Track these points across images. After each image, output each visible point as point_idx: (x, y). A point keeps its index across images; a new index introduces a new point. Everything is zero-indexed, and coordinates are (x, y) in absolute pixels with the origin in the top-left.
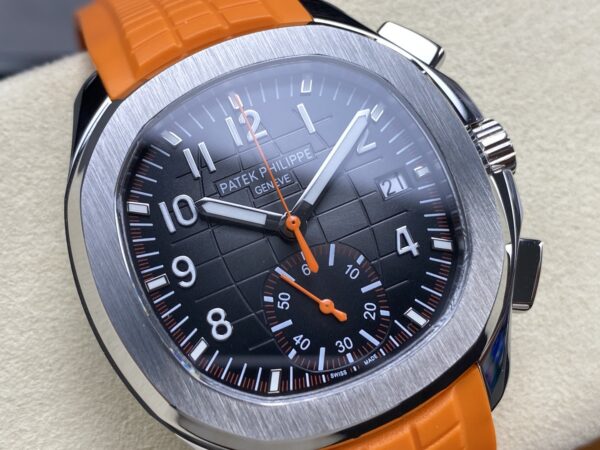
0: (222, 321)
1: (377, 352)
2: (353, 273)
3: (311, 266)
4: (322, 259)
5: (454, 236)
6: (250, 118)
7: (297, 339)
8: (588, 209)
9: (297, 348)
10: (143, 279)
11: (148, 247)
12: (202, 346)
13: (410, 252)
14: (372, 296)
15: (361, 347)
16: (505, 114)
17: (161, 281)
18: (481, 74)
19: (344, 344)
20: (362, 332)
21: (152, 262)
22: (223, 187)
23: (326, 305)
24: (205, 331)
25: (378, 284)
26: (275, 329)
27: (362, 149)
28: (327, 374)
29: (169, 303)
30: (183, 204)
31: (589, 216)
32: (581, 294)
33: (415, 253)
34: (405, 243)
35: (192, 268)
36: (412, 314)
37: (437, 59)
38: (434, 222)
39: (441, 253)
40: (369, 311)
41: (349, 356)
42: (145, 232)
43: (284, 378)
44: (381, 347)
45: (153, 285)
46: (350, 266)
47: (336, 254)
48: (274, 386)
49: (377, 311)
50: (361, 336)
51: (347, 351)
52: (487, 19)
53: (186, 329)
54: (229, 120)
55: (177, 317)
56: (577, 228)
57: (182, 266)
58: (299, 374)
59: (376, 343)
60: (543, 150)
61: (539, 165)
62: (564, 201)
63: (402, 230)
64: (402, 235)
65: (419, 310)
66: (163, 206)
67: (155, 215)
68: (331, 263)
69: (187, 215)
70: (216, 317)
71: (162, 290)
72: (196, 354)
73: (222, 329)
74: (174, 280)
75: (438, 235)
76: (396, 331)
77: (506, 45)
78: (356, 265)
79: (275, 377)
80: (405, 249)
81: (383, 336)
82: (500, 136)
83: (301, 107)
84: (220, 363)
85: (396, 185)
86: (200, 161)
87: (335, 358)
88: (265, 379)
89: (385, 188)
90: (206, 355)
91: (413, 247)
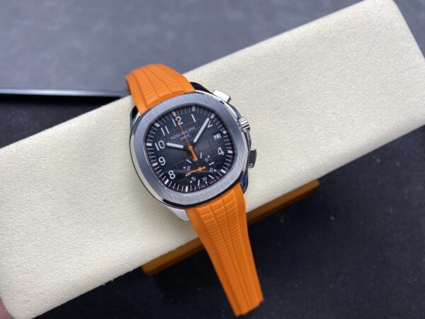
0: (173, 174)
2: (207, 160)
3: (196, 159)
4: (198, 157)
5: (233, 150)
6: (179, 119)
7: (192, 178)
9: (192, 180)
10: (151, 164)
11: (152, 155)
12: (167, 181)
14: (212, 166)
15: (209, 179)
17: (156, 164)
18: (243, 99)
19: (205, 179)
20: (209, 176)
21: (153, 159)
22: (172, 138)
23: (200, 169)
24: (168, 177)
25: (213, 163)
26: (186, 175)
27: (209, 127)
28: (200, 187)
29: (158, 170)
30: (161, 143)
32: (270, 161)
35: (164, 160)
36: (222, 171)
37: (229, 99)
38: (228, 146)
39: (230, 154)
40: (211, 170)
41: (206, 182)
42: (151, 151)
43: (189, 188)
44: (214, 179)
45: (154, 165)
46: (206, 158)
47: (202, 155)
48: (187, 190)
49: (213, 170)
52: (245, 83)
53: (163, 176)
54: (173, 120)
55: (161, 173)
57: (162, 160)
58: (193, 187)
62: (266, 135)
63: (220, 148)
64: (220, 150)
65: (224, 169)
66: (156, 144)
67: (154, 146)
68: (201, 158)
69: (162, 146)
70: (171, 173)
71: (156, 166)
72: (166, 183)
73: (173, 176)
74: (159, 164)
75: (229, 149)
76: (218, 175)
77: (251, 91)
79: (187, 188)
80: (220, 153)
81: (215, 176)
82: (246, 122)
83: (192, 115)
84: (172, 185)
85: (218, 136)
86: (165, 131)
87: (202, 182)
88: (185, 188)
89: (215, 137)
90: (169, 183)
91: (222, 153)
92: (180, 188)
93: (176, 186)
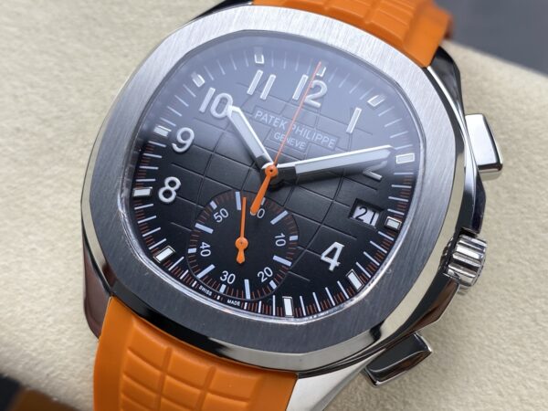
0: (173, 190)
1: (243, 302)
2: (280, 241)
4: (270, 214)
5: (367, 283)
6: (319, 88)
7: (204, 245)
8: (525, 392)
9: (199, 250)
11: (179, 107)
12: (146, 192)
13: (329, 264)
14: (277, 266)
15: (236, 289)
16: (532, 270)
17: (164, 133)
19: (228, 277)
20: (247, 282)
21: (171, 117)
23: (242, 242)
24: (157, 186)
25: (289, 264)
26: (198, 226)
27: (369, 172)
28: (199, 283)
29: (156, 150)
30: (224, 101)
31: (520, 397)
33: (331, 268)
34: (331, 255)
35: (189, 142)
36: (288, 302)
38: (366, 263)
39: (348, 284)
40: (265, 273)
41: (224, 287)
42: (186, 96)
43: (171, 259)
44: (248, 302)
45: (158, 130)
46: (283, 236)
47: (283, 219)
48: (161, 257)
49: (269, 279)
50: (243, 283)
51: (225, 283)
53: (149, 174)
54: (305, 77)
55: (152, 162)
56: (501, 395)
57: (185, 135)
58: (183, 267)
59: (248, 297)
60: (535, 321)
61: (521, 328)
62: (512, 369)
63: (339, 246)
64: (335, 249)
65: (296, 305)
66: (212, 90)
67: (201, 91)
68: (274, 222)
69: (219, 109)
70: (172, 184)
71: (159, 138)
72: (138, 193)
73: (167, 194)
74: (172, 139)
75: (359, 272)
76: (267, 304)
78: (287, 238)
80: (328, 260)
81: (257, 296)
83: (358, 110)
84: (147, 213)
85: (368, 217)
86: (262, 83)
87: (213, 279)
88: (161, 248)
89: (359, 212)
90: (143, 200)
91: (334, 263)
92: (156, 237)
93: (151, 225)
